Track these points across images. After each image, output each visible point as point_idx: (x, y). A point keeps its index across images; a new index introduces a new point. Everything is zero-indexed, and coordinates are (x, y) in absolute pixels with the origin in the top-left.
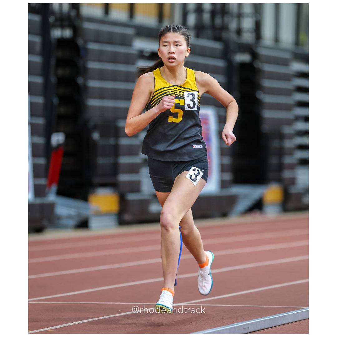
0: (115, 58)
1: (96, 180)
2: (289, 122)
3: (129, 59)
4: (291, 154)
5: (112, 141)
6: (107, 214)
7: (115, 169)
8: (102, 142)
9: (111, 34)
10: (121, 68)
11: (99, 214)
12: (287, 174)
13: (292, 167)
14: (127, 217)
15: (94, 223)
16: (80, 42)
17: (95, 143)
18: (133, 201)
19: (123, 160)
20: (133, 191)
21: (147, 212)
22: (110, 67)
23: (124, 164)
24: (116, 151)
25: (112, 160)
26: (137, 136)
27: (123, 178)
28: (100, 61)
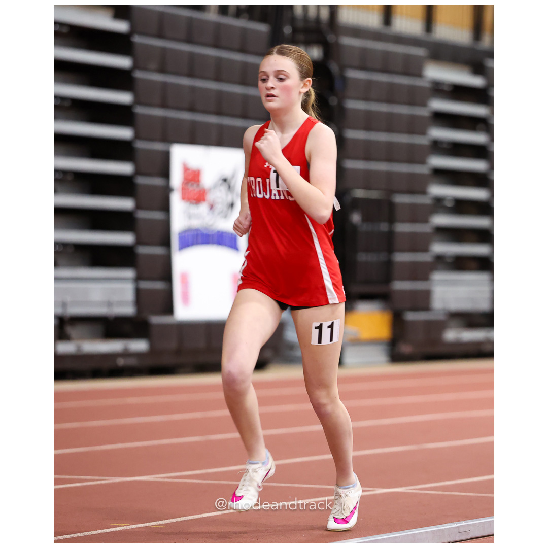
0: (391, 95)
3: (415, 97)
5: (384, 227)
7: (388, 272)
8: (365, 228)
9: (387, 55)
14: (406, 348)
16: (334, 67)
17: (354, 228)
18: (414, 323)
19: (401, 257)
20: (415, 309)
21: (439, 341)
22: (383, 108)
23: (403, 264)
24: (389, 243)
25: (382, 257)
26: (426, 221)
27: (400, 285)
28: (367, 99)
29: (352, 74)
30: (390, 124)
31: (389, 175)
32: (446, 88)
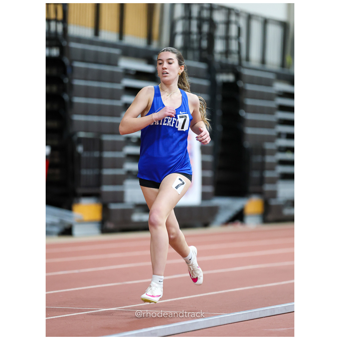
0: (100, 77)
1: (80, 191)
2: (271, 139)
3: (114, 78)
4: (272, 169)
5: (96, 154)
6: (90, 222)
7: (99, 180)
8: (85, 155)
9: (97, 53)
10: (107, 85)
11: (82, 222)
12: (268, 187)
13: (273, 181)
14: (110, 225)
15: (77, 230)
16: (66, 60)
17: (79, 155)
18: (116, 210)
19: (107, 172)
20: (116, 202)
21: (129, 221)
22: (95, 84)
23: (108, 176)
24: (100, 163)
25: (96, 172)
26: (120, 150)
27: (106, 188)
28: (86, 79)
29: (77, 64)
30: (99, 93)
31: (100, 124)
32: (132, 73)
